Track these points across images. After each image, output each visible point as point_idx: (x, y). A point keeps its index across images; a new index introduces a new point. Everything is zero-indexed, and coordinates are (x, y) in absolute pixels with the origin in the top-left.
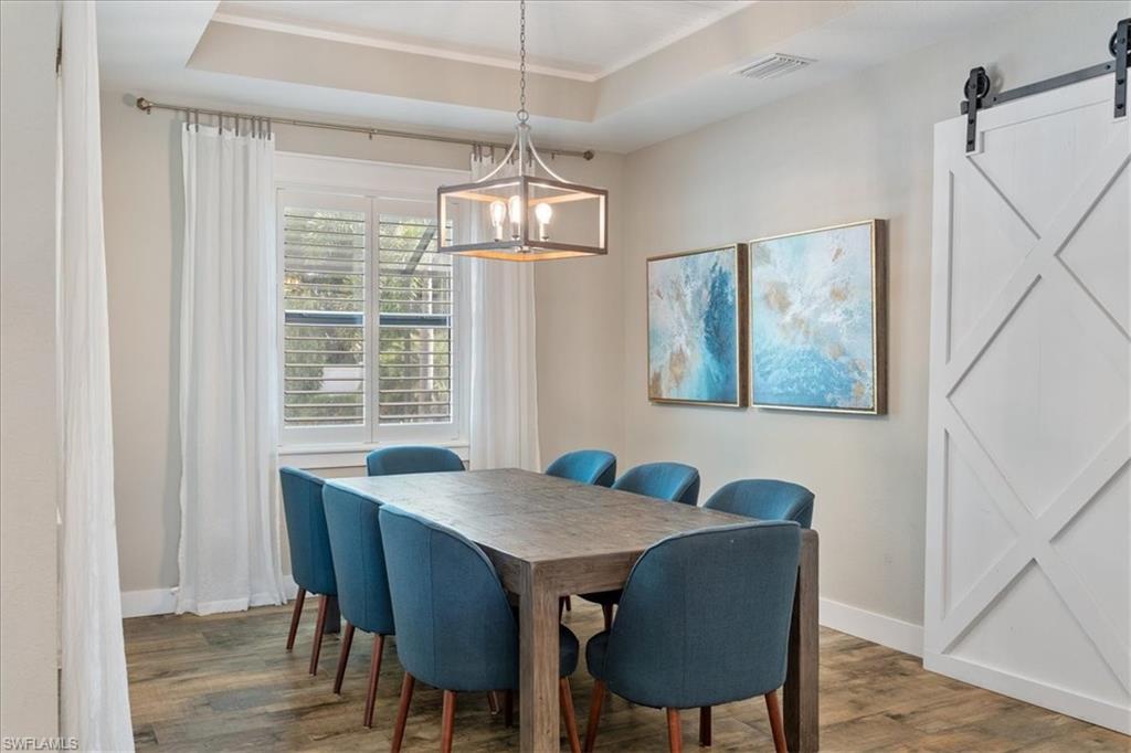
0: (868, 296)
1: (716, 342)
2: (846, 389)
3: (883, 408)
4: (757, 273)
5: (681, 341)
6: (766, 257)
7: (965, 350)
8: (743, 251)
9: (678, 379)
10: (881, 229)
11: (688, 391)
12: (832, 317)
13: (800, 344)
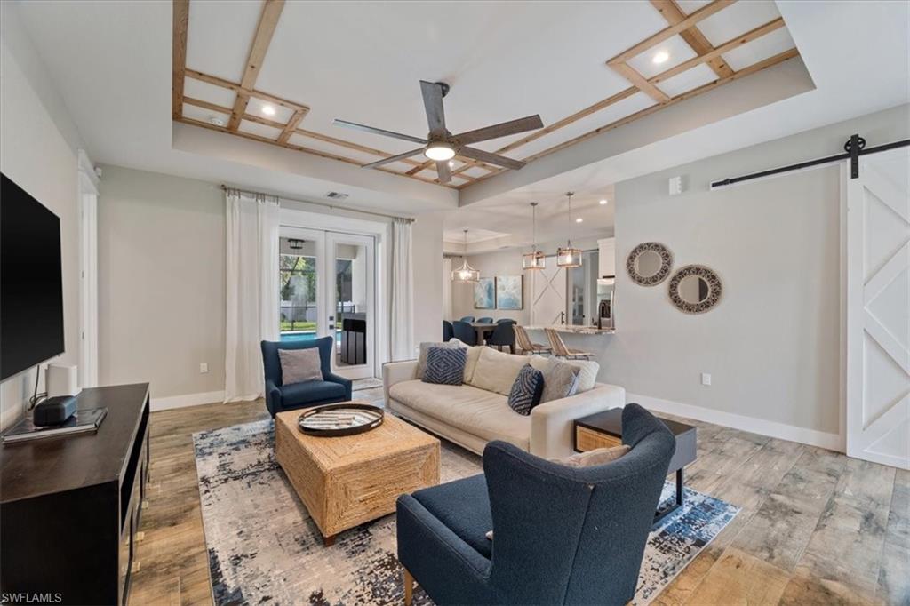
0: (520, 288)
1: (490, 295)
2: (516, 304)
3: (523, 308)
4: (498, 283)
5: (482, 296)
6: (500, 280)
7: (537, 295)
8: (496, 279)
9: (481, 303)
10: (523, 276)
11: (483, 306)
12: (514, 292)
13: (507, 296)
